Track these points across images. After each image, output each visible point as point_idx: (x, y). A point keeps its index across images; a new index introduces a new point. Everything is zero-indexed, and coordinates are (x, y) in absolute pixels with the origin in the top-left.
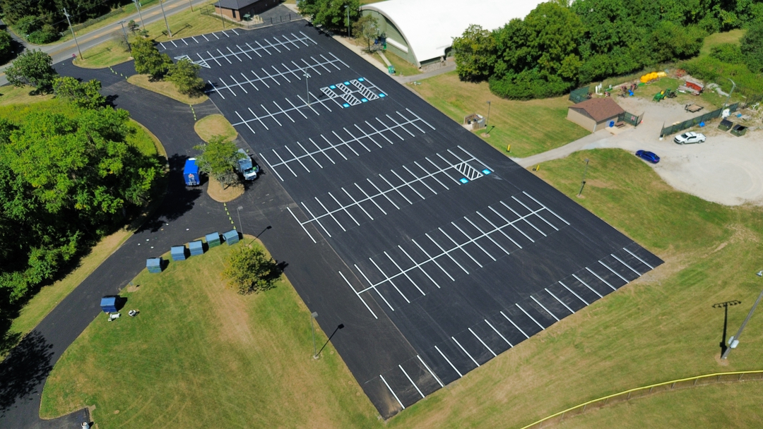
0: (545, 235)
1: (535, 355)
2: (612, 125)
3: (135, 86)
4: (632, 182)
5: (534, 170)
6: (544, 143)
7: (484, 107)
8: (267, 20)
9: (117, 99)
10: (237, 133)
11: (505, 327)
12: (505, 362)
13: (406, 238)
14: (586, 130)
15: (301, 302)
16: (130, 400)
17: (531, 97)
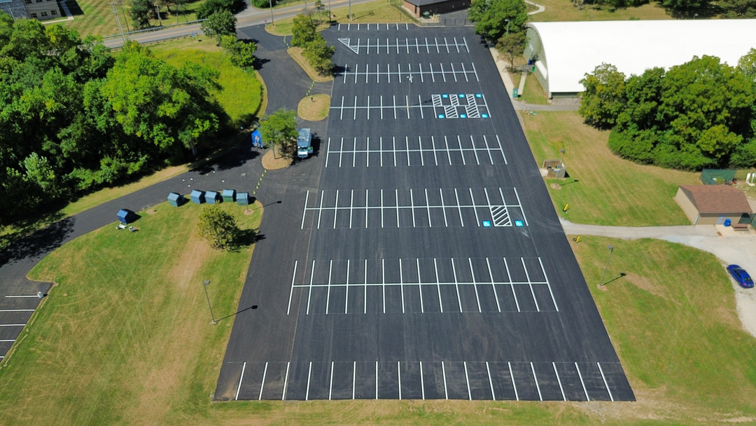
0: (519, 311)
1: (391, 418)
2: (727, 223)
3: (289, 55)
4: (692, 297)
5: (575, 240)
6: (620, 216)
7: (584, 157)
8: (445, 21)
9: (267, 63)
10: (327, 115)
11: (389, 377)
12: (357, 409)
13: (379, 256)
14: (687, 219)
15: (244, 273)
16: (79, 291)
17: (650, 162)
